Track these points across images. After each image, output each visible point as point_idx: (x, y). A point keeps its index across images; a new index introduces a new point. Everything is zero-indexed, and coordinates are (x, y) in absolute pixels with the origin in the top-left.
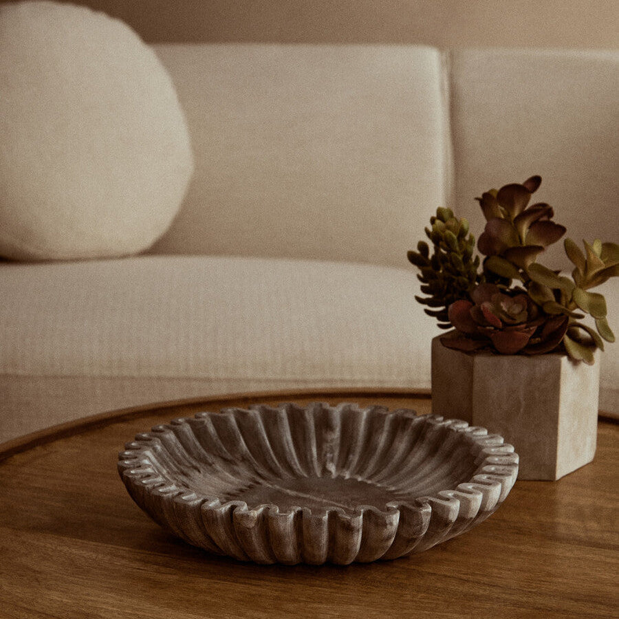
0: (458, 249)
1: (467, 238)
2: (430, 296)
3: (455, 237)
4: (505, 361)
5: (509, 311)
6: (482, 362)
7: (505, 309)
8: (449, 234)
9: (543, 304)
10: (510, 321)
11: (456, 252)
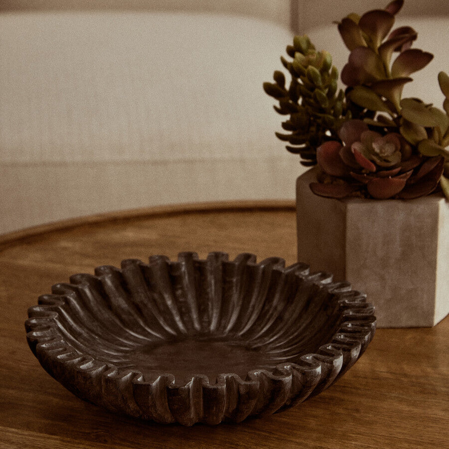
0: (321, 84)
1: (330, 71)
2: (289, 133)
3: (317, 71)
4: (380, 207)
5: (381, 152)
6: (356, 209)
7: (377, 150)
8: (312, 70)
9: (418, 143)
10: (384, 164)
11: (319, 88)
